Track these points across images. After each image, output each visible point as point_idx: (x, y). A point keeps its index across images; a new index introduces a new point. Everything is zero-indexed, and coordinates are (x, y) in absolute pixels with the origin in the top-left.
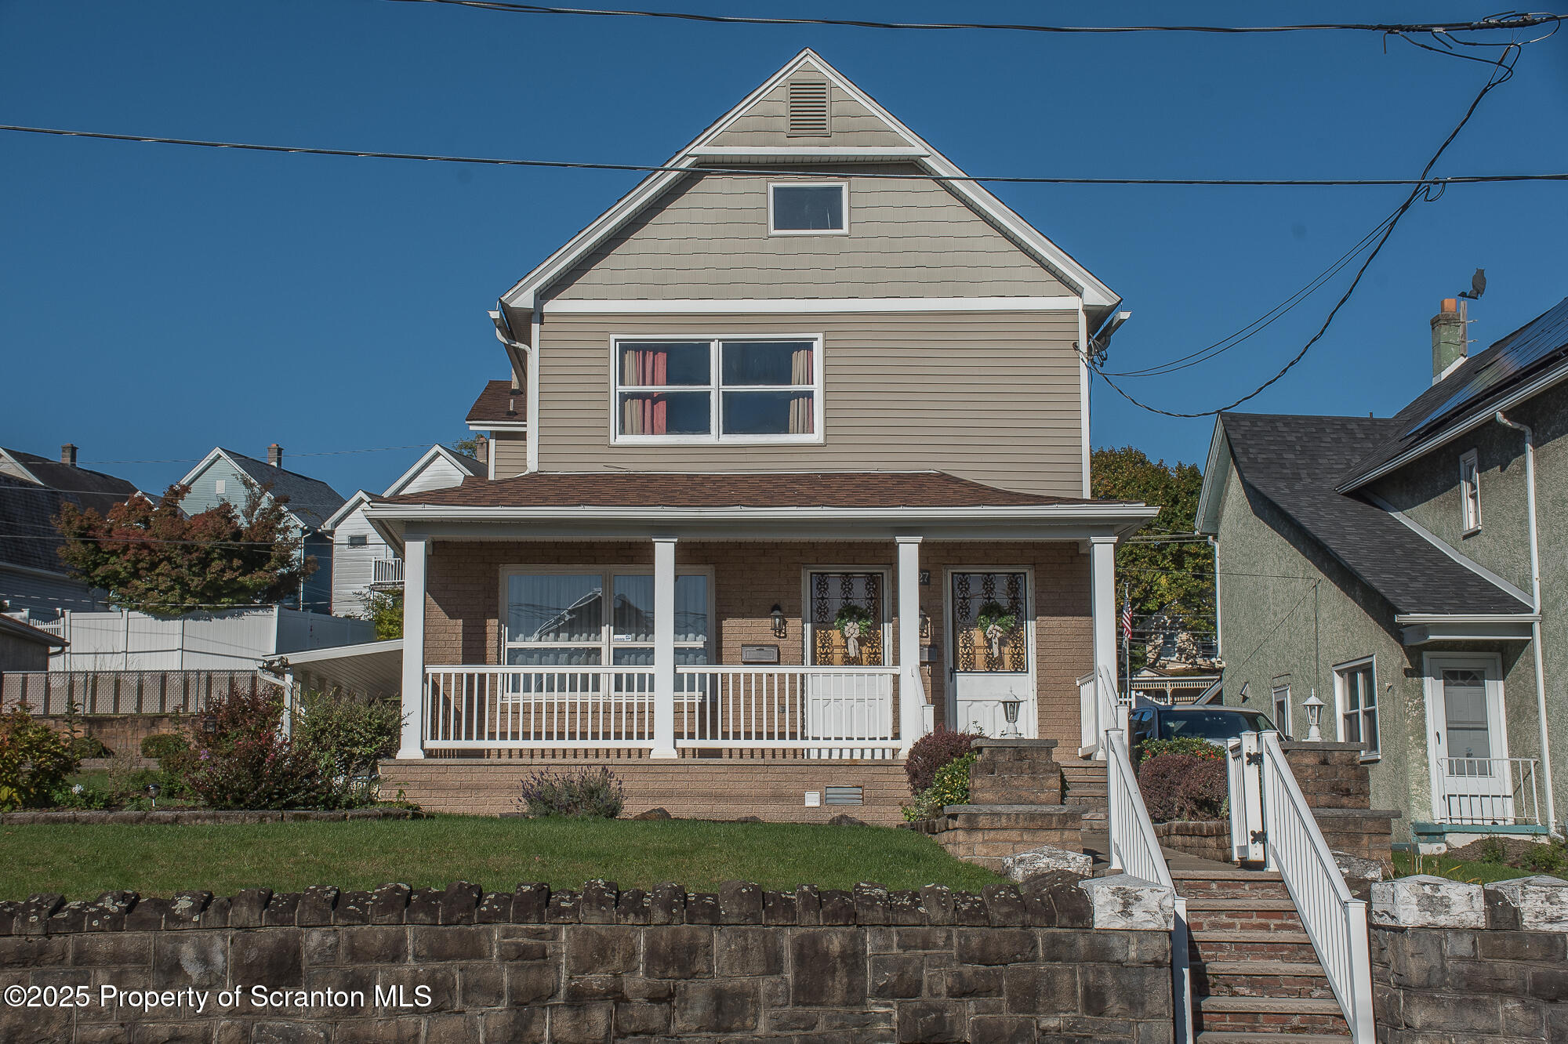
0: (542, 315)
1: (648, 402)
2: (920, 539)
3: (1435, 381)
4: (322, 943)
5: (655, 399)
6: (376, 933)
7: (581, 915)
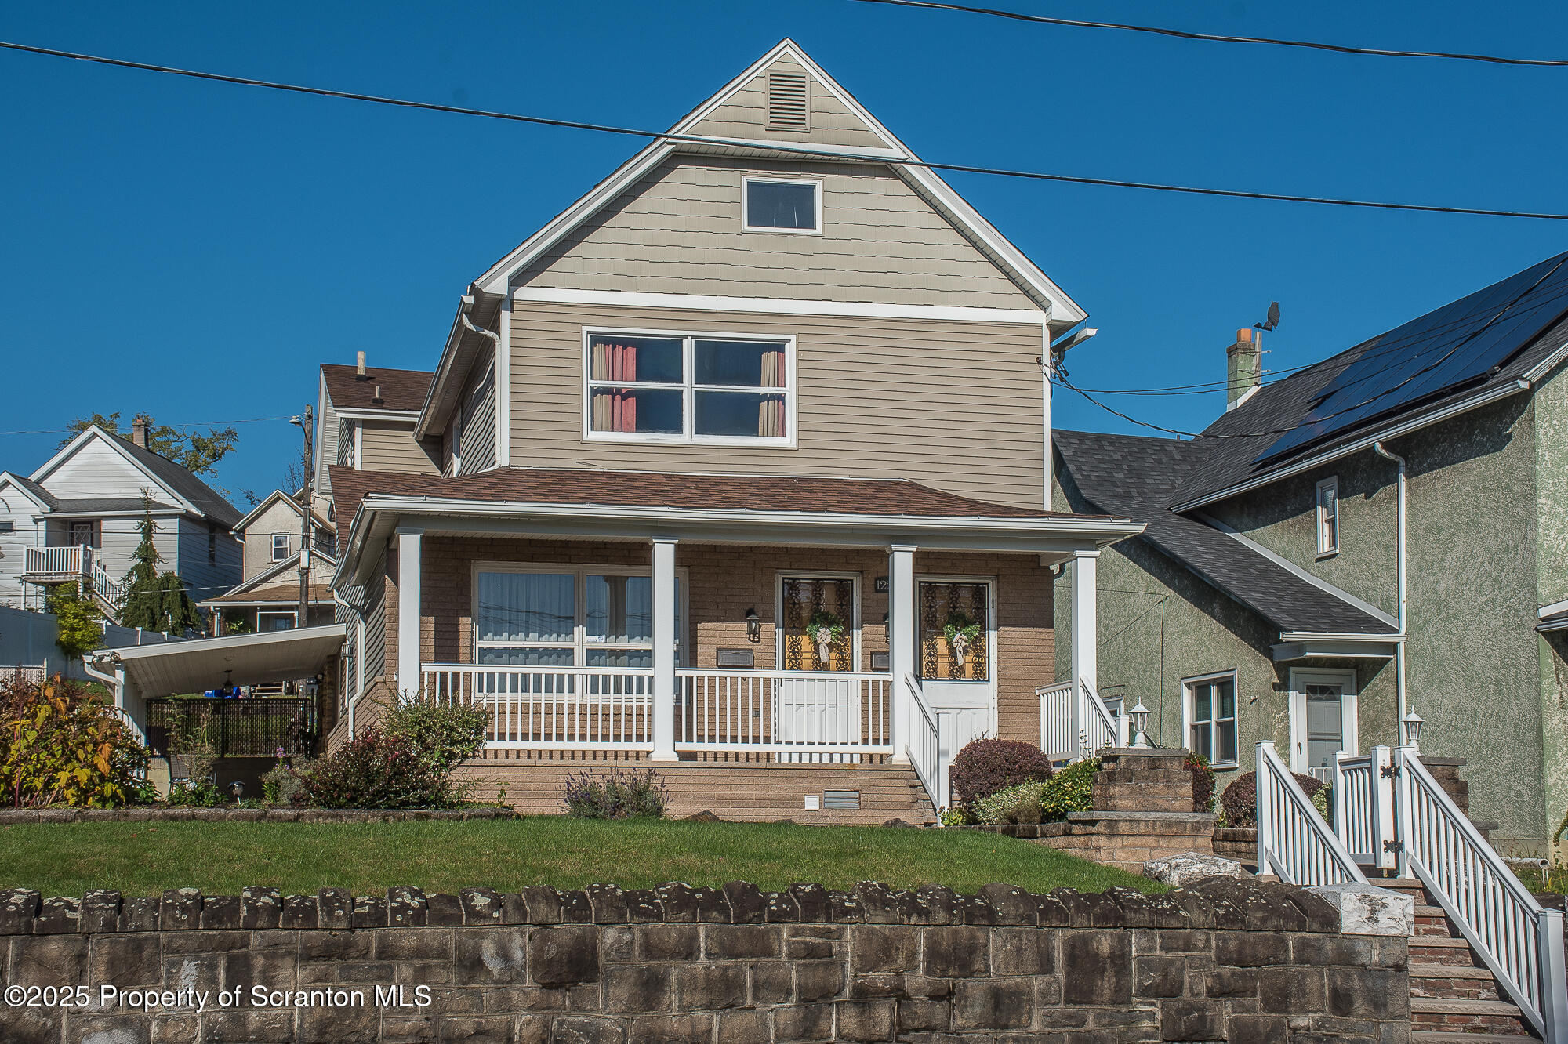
0: (512, 303)
1: (618, 398)
2: (914, 548)
3: (1230, 408)
4: (619, 940)
5: (626, 395)
6: (670, 931)
7: (866, 915)
